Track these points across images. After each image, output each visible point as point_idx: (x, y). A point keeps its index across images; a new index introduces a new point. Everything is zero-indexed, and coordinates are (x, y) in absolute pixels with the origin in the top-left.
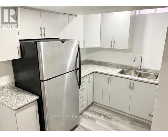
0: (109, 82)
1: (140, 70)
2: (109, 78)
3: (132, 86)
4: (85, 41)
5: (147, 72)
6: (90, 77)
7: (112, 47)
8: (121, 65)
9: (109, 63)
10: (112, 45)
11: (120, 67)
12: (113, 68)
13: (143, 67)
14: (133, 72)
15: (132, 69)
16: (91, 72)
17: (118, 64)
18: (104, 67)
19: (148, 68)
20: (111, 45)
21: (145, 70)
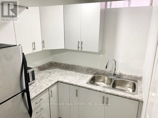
0: (77, 95)
1: (114, 75)
2: (77, 90)
3: (105, 101)
4: (43, 41)
5: (122, 78)
6: (51, 91)
7: (80, 49)
8: (91, 69)
9: (78, 66)
10: (80, 46)
11: (90, 71)
12: (82, 74)
13: (117, 72)
14: (106, 78)
15: (105, 74)
16: (54, 82)
17: (88, 68)
18: (72, 72)
19: (123, 73)
20: (78, 46)
21: (120, 76)
